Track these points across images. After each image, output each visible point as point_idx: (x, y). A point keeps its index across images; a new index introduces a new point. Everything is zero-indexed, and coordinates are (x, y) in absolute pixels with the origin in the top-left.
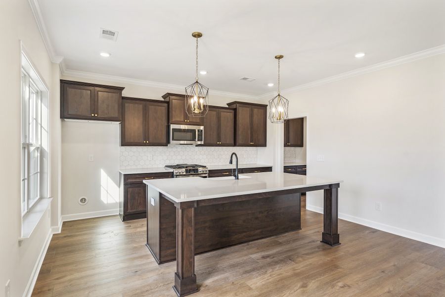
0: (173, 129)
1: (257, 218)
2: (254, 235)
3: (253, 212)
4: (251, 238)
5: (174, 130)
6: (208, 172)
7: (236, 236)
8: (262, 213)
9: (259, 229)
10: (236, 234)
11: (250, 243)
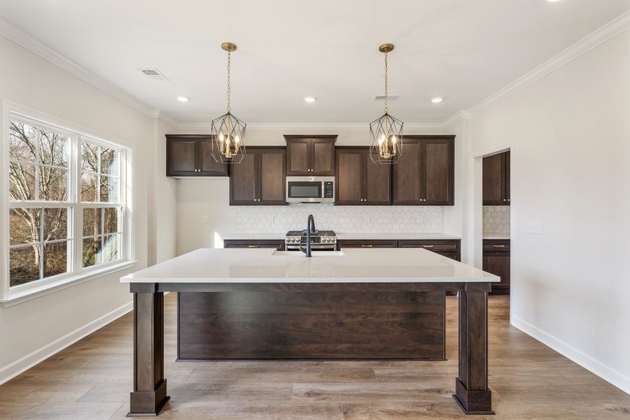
0: (289, 182)
1: (341, 324)
2: (336, 352)
3: (333, 312)
4: (330, 355)
5: (291, 184)
6: (335, 242)
7: (299, 346)
8: (353, 317)
9: (347, 342)
10: (299, 343)
11: (325, 362)
